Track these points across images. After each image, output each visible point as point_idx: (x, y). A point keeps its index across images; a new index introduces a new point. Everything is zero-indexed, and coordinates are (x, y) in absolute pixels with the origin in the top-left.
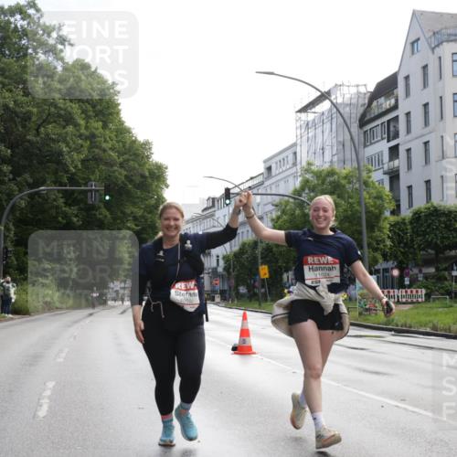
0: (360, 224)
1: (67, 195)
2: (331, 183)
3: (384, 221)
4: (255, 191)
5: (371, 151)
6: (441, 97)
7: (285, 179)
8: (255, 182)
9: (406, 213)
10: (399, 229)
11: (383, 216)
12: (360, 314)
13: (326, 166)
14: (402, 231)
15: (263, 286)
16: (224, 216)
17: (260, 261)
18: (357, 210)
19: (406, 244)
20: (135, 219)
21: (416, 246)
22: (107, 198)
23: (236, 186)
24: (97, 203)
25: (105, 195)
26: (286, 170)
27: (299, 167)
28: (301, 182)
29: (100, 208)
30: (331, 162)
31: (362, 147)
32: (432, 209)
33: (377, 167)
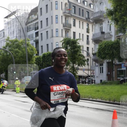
0: (26, 58)
2: (16, 44)
3: (34, 58)
5: (29, 33)
6: (52, 16)
7: (1, 42)
9: (41, 55)
10: (38, 60)
11: (33, 56)
13: (14, 39)
14: (40, 61)
18: (25, 54)
19: (41, 65)
21: (44, 66)
26: (1, 38)
27: (5, 38)
31: (27, 32)
32: (49, 54)
33: (31, 39)
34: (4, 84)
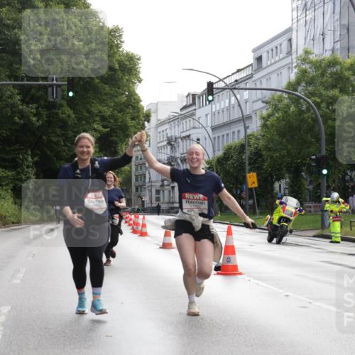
1: (24, 91)
2: (332, 74)
4: (242, 85)
7: (278, 72)
8: (243, 75)
13: (327, 55)
15: (251, 197)
16: (207, 115)
17: (247, 168)
20: (103, 119)
22: (71, 94)
23: (221, 80)
24: (59, 101)
25: (69, 91)
26: (280, 60)
27: (294, 56)
28: (296, 73)
29: (61, 106)
30: (333, 50)
34: (287, 208)
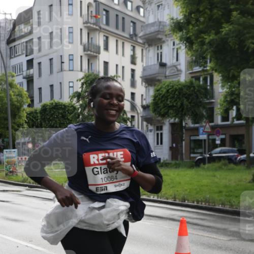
0: (6, 112)
3: (23, 111)
5: (15, 61)
9: (38, 106)
10: (33, 117)
11: (22, 108)
12: (6, 174)
14: (35, 118)
18: (5, 103)
31: (9, 58)
32: (54, 104)
33: (19, 74)
